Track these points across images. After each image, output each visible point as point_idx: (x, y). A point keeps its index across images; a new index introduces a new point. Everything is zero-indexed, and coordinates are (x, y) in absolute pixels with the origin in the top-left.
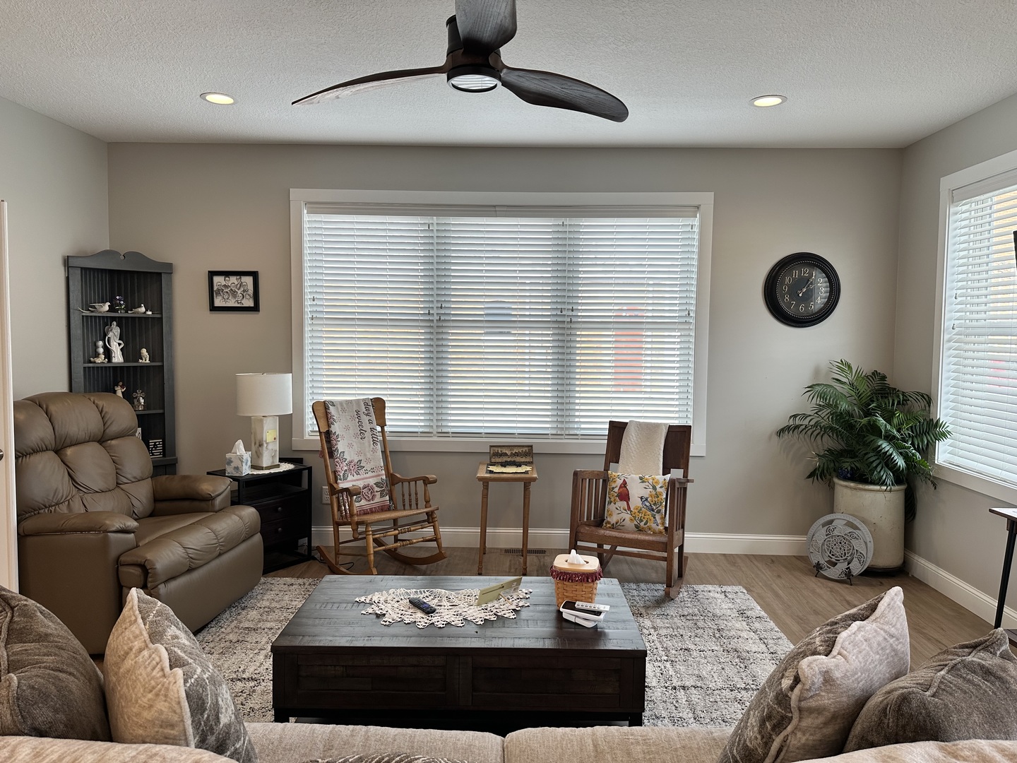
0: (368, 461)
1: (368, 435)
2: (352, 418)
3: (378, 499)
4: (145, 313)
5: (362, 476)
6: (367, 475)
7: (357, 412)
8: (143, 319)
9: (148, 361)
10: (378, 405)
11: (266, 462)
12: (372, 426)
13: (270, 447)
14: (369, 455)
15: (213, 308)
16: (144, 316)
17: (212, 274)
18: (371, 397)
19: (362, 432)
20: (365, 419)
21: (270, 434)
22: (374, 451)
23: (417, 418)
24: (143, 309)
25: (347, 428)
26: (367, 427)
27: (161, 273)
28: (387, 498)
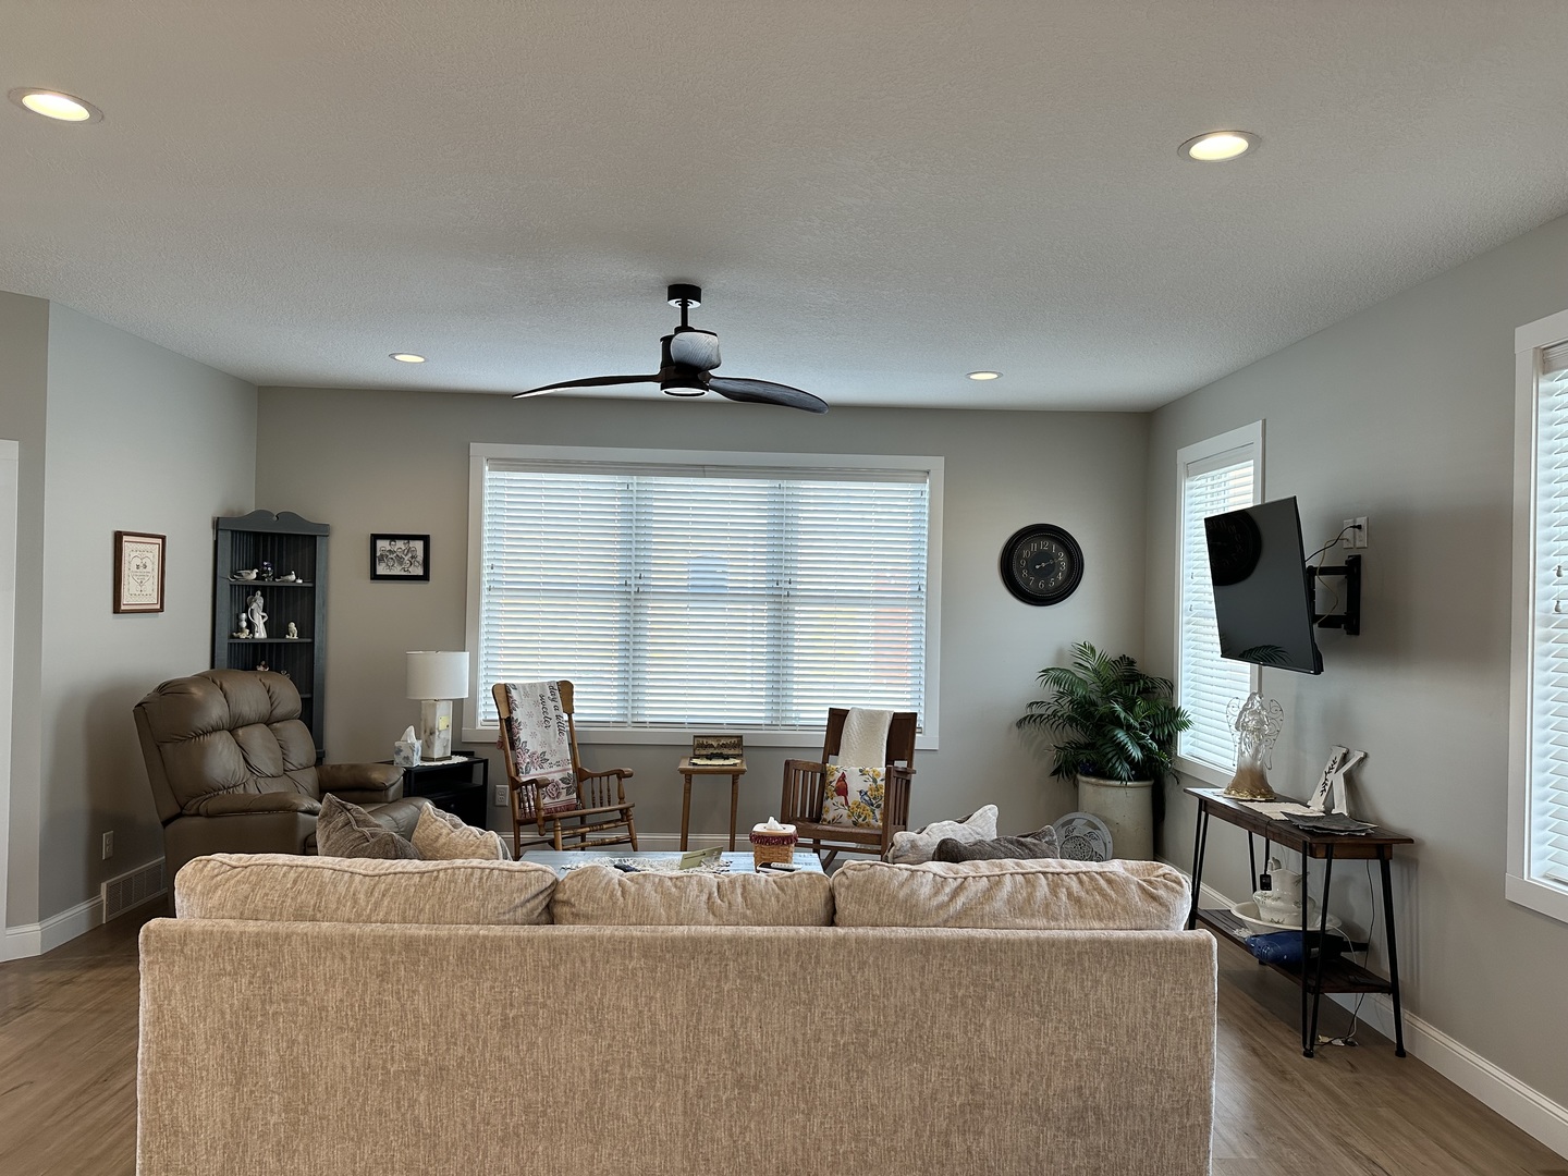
0: (553, 753)
1: (553, 723)
2: (536, 703)
3: (563, 797)
4: (295, 581)
5: (546, 771)
6: (552, 770)
7: (542, 696)
8: (294, 588)
9: (295, 637)
10: (565, 689)
11: (438, 752)
12: (558, 713)
13: (442, 736)
14: (554, 747)
15: (375, 577)
16: (294, 585)
17: (375, 538)
18: (558, 680)
19: (547, 719)
20: (550, 705)
21: (443, 720)
22: (560, 742)
23: (610, 705)
24: (293, 577)
25: (530, 715)
26: (552, 714)
27: (315, 536)
28: (575, 795)
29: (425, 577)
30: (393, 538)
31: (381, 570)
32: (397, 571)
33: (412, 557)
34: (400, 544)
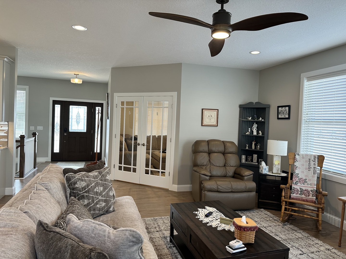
0: (310, 180)
1: (312, 170)
2: (306, 161)
3: (311, 197)
4: (262, 120)
5: (305, 186)
6: (308, 186)
7: (309, 159)
8: (261, 122)
9: (261, 135)
10: (321, 159)
12: (315, 166)
13: (276, 166)
14: (310, 178)
15: (278, 118)
16: (261, 121)
17: (278, 107)
18: (318, 155)
19: (310, 168)
20: (312, 163)
22: (313, 177)
24: (261, 119)
25: (303, 165)
26: (312, 166)
27: (266, 108)
28: (315, 198)
29: (289, 118)
30: (282, 107)
31: (280, 117)
32: (283, 117)
33: (286, 112)
34: (284, 108)
